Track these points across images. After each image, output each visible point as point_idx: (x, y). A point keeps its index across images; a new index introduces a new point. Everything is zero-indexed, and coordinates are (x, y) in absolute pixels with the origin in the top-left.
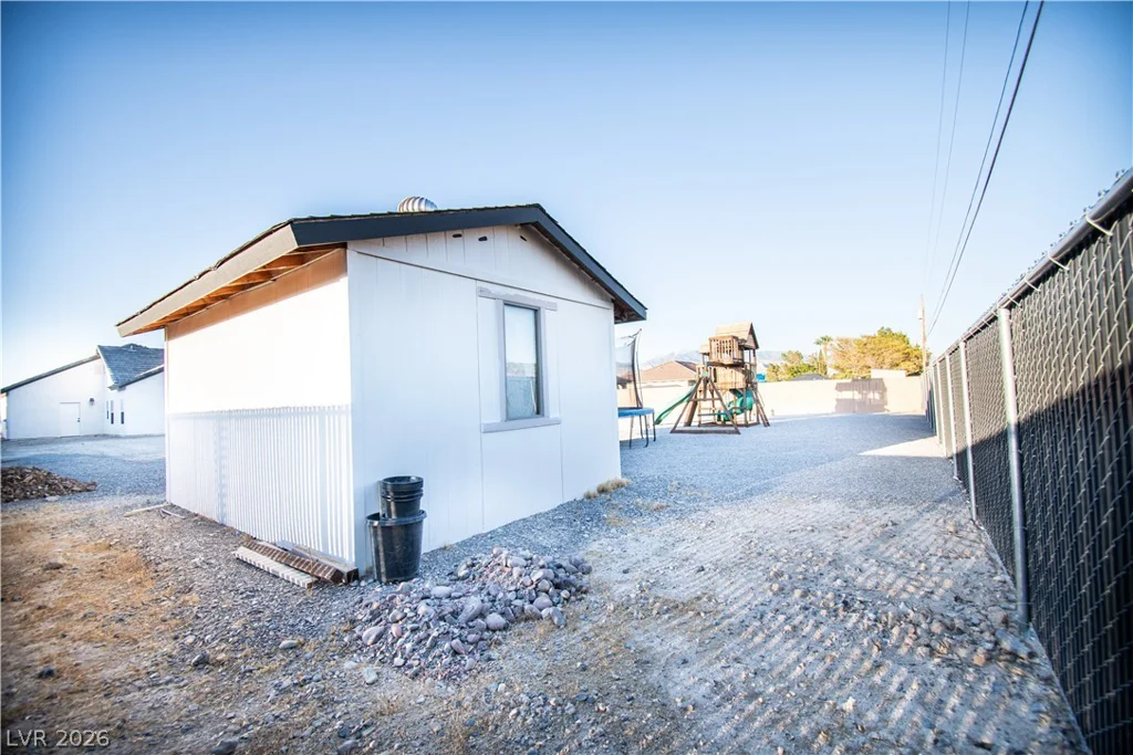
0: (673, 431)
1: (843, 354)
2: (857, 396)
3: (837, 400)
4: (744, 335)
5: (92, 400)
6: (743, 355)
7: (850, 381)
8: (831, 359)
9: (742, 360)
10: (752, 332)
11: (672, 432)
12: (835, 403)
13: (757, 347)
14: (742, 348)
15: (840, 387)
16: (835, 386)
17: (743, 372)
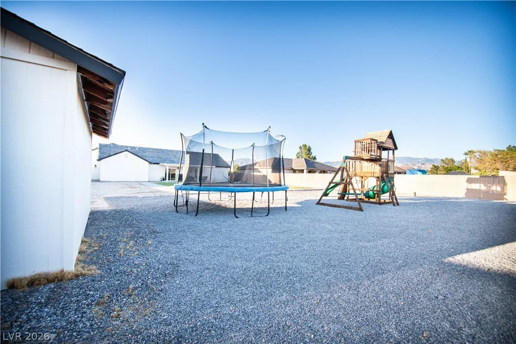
0: (319, 203)
1: (481, 161)
2: (483, 187)
3: (467, 189)
4: (383, 138)
5: (96, 165)
6: (381, 153)
7: (478, 177)
8: (472, 163)
9: (380, 156)
10: (391, 136)
11: (317, 204)
12: (465, 191)
13: (396, 148)
14: (382, 148)
15: (469, 181)
16: (466, 179)
17: (380, 165)
